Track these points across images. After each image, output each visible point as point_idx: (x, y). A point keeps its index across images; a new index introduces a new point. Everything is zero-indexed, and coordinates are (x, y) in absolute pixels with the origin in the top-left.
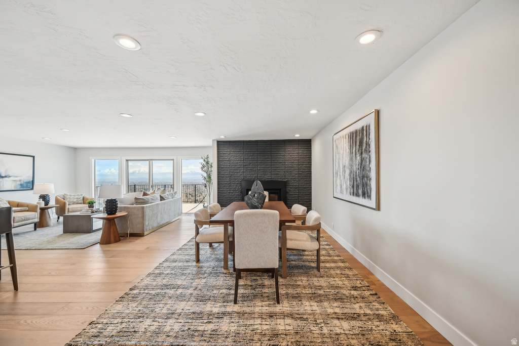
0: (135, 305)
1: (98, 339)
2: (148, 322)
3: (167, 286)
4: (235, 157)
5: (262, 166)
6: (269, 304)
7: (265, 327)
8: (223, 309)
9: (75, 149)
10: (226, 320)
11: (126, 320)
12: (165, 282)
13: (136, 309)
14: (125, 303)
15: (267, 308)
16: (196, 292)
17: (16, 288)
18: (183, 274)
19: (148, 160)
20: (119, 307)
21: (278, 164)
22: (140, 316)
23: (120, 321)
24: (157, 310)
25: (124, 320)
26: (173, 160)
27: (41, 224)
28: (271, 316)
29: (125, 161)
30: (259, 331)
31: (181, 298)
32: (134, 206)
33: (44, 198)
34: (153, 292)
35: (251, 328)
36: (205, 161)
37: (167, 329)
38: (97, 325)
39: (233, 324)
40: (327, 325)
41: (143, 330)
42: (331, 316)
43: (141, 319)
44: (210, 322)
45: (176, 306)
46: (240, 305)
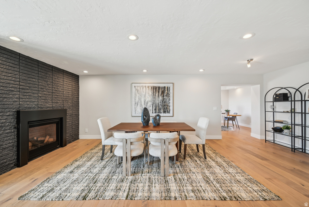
1: (263, 189)
11: (245, 185)
13: (236, 186)
14: (237, 193)
22: (239, 182)
23: (248, 187)
25: (246, 186)
38: (261, 195)
43: (239, 180)
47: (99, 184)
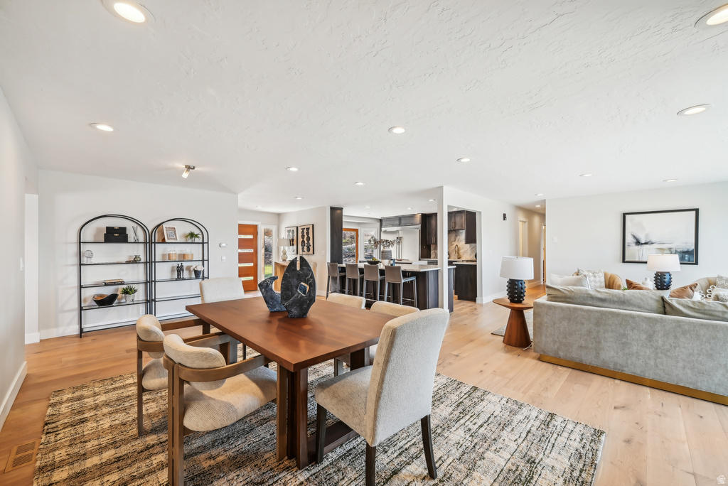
47: (454, 397)
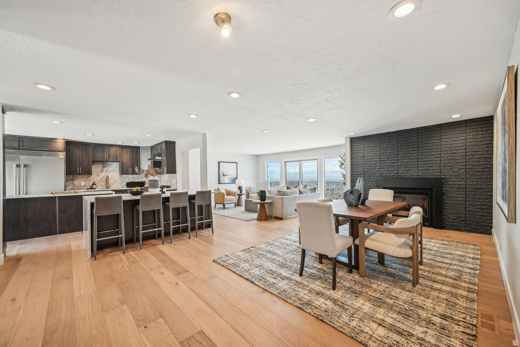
0: (247, 255)
2: (247, 265)
3: (270, 252)
4: (370, 153)
5: (405, 161)
6: (325, 287)
7: (306, 297)
8: (289, 276)
9: (257, 156)
10: (286, 281)
12: (271, 249)
13: (247, 257)
14: (244, 252)
15: (321, 288)
16: (283, 261)
17: (213, 233)
18: (285, 248)
19: (299, 161)
20: (241, 254)
21: (428, 157)
22: (246, 261)
24: (255, 261)
25: (238, 259)
26: (317, 159)
27: (238, 204)
28: (318, 294)
29: (284, 162)
30: (299, 297)
31: (272, 261)
32: (278, 196)
33: (240, 188)
34: (260, 252)
35: (296, 292)
36: (342, 158)
37: (252, 271)
38: (227, 257)
39: (287, 285)
40: (361, 322)
41: (242, 267)
42: (374, 319)
44: (275, 278)
45: (265, 263)
46: (303, 278)
